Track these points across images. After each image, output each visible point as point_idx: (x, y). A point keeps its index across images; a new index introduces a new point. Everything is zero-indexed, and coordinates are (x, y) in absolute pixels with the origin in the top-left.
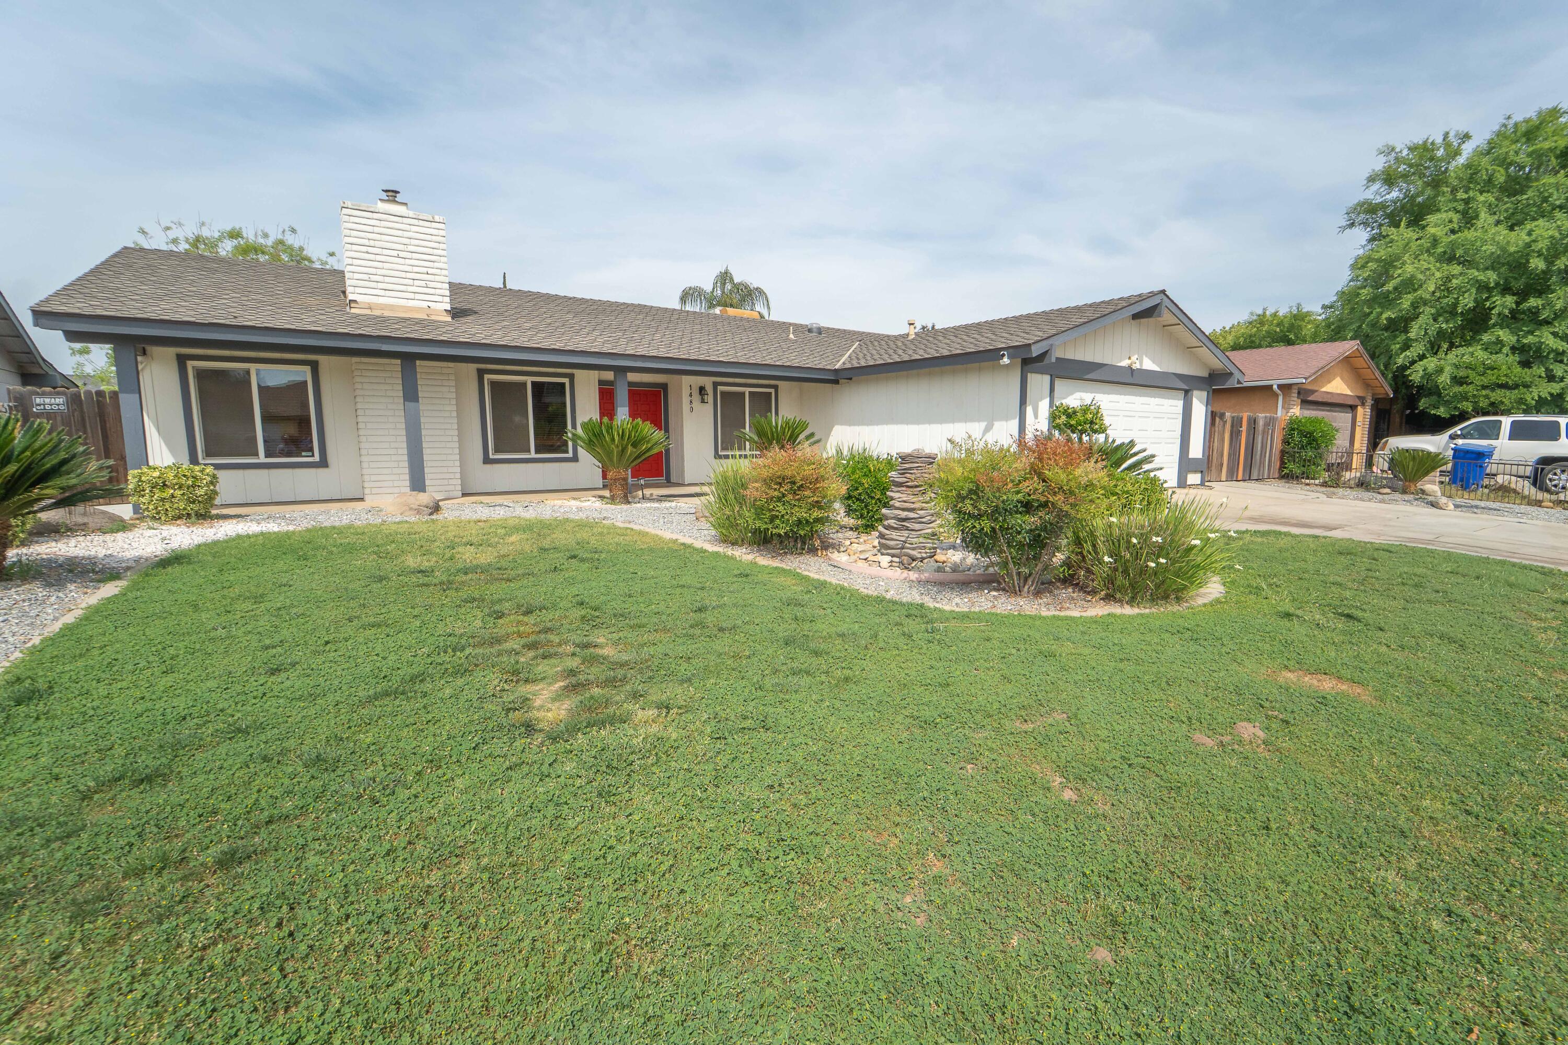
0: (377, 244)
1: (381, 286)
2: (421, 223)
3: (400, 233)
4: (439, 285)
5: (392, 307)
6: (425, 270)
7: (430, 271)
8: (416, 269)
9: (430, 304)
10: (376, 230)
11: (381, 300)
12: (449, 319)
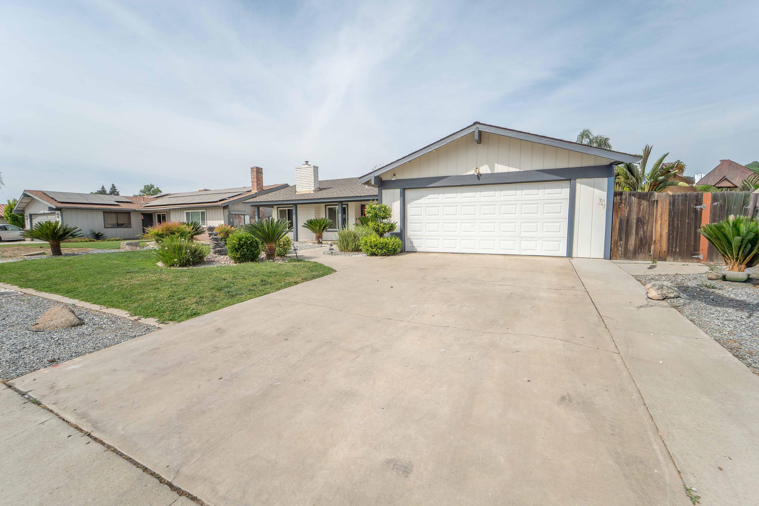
0: (301, 176)
1: (302, 186)
2: (309, 168)
3: (305, 172)
4: (312, 184)
5: (303, 191)
6: (309, 180)
7: (310, 180)
8: (308, 181)
9: (310, 189)
10: (301, 173)
11: (302, 190)
12: (313, 192)
